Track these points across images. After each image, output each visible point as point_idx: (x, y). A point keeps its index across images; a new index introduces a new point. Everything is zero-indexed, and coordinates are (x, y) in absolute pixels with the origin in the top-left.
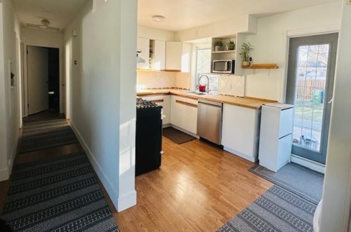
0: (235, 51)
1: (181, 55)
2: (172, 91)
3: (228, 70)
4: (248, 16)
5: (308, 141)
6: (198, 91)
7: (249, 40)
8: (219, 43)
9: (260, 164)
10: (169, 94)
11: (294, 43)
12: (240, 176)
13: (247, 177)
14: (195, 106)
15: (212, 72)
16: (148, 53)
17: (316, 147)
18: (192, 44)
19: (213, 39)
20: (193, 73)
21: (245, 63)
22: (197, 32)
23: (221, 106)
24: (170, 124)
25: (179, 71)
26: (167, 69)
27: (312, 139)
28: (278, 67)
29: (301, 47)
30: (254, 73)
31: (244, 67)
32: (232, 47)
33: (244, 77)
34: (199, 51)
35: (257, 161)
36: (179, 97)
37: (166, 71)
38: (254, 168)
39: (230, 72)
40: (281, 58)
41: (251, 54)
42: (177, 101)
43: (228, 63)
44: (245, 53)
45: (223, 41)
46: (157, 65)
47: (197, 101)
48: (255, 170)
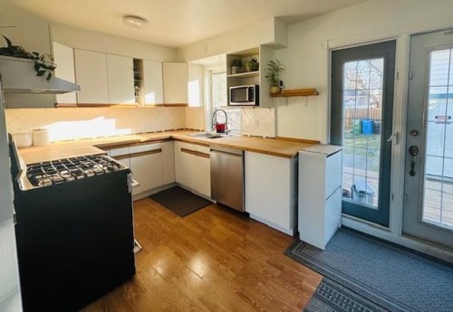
0: (259, 72)
1: (187, 81)
2: (175, 135)
3: (250, 100)
4: (273, 19)
5: (362, 193)
6: (215, 133)
7: (278, 56)
8: (236, 62)
9: (301, 238)
10: (171, 139)
11: (338, 58)
12: (272, 269)
13: (281, 268)
14: (207, 156)
15: (229, 105)
16: (133, 80)
17: (371, 201)
18: (202, 66)
19: (228, 55)
20: (207, 108)
21: (274, 90)
22: (205, 47)
23: (242, 153)
24: (175, 183)
25: (185, 105)
26: (167, 103)
27: (368, 191)
28: (318, 94)
29: (347, 64)
30: (287, 103)
31: (273, 95)
32: (255, 67)
33: (273, 110)
34: (214, 77)
35: (297, 234)
36: (185, 144)
37: (165, 105)
38: (292, 247)
39: (254, 103)
40: (321, 79)
41: (281, 77)
42: (183, 150)
43: (250, 89)
44: (273, 76)
45: (243, 60)
46: (150, 98)
47: (209, 149)
48: (293, 252)
